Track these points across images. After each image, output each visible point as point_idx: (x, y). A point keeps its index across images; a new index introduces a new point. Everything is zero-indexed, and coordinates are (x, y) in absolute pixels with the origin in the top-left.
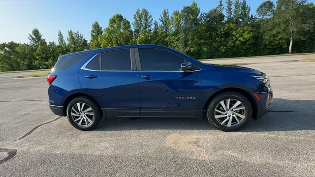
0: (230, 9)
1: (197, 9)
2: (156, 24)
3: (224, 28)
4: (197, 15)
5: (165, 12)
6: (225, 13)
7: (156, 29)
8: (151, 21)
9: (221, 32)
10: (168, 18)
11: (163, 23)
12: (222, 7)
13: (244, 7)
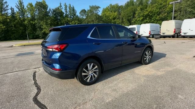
0: (66, 9)
1: (46, 5)
2: (12, 9)
3: (65, 20)
4: (47, 10)
5: (20, 2)
6: (63, 11)
7: (13, 13)
8: (7, 6)
9: (63, 22)
10: (24, 7)
11: (20, 10)
12: (62, 7)
13: (74, 10)
